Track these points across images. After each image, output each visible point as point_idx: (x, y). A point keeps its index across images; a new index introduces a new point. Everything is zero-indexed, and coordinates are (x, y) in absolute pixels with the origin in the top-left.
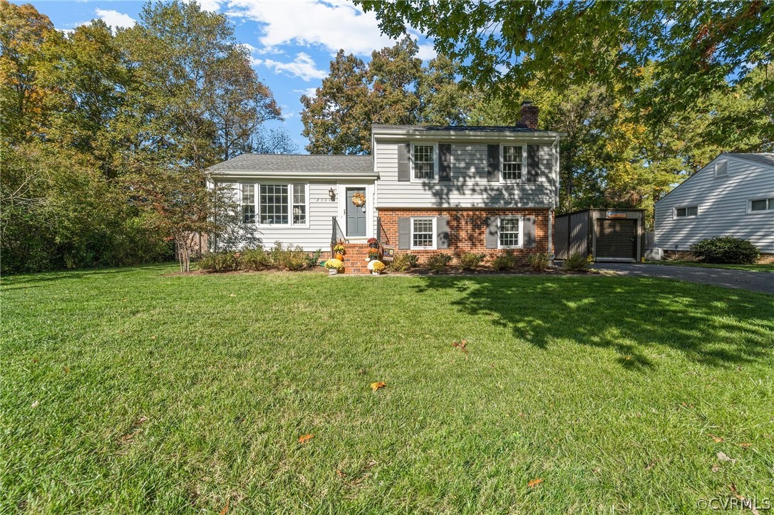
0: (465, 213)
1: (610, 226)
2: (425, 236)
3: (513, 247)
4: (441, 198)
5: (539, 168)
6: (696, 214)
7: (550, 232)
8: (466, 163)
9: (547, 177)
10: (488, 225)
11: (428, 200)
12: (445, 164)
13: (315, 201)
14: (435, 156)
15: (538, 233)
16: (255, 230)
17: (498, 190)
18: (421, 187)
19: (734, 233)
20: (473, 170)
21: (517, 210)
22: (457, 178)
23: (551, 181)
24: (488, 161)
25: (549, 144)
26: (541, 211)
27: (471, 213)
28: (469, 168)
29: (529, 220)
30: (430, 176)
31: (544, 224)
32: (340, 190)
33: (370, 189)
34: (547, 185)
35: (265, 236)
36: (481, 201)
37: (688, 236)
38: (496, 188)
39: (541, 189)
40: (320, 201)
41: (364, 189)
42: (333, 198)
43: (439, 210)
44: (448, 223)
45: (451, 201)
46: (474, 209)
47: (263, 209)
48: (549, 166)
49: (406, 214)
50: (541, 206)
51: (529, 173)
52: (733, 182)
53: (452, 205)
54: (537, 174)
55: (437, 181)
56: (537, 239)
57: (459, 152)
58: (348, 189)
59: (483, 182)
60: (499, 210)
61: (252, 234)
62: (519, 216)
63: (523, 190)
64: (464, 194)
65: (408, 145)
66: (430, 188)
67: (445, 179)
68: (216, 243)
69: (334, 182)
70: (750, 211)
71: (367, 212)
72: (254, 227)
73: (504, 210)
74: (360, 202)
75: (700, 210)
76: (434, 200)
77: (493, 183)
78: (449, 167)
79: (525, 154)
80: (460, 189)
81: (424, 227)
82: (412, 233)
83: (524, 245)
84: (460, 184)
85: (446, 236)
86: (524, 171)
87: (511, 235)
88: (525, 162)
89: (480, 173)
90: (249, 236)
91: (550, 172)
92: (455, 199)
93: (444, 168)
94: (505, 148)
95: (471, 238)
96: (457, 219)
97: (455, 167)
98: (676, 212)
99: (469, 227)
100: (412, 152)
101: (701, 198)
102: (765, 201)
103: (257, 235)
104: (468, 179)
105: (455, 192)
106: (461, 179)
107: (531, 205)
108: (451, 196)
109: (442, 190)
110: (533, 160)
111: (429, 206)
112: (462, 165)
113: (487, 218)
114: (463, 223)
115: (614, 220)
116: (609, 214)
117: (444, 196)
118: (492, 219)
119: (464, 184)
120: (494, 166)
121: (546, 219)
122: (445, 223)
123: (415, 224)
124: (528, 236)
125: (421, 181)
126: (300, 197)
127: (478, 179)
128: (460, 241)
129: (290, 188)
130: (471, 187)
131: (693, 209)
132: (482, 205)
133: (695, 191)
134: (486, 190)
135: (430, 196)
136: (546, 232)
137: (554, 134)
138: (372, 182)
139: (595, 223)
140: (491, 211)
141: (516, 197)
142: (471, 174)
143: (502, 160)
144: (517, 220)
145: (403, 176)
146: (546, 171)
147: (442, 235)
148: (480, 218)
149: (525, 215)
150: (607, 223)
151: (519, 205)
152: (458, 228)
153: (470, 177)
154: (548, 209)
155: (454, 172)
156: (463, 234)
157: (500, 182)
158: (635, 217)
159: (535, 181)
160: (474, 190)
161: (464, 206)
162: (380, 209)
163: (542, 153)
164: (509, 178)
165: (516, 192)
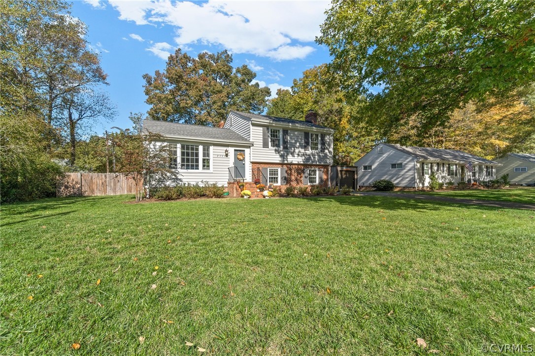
0: (294, 166)
1: (345, 174)
2: (274, 178)
3: (314, 184)
4: (284, 158)
5: (325, 146)
6: (371, 169)
7: (329, 176)
8: (295, 141)
9: (328, 150)
10: (304, 173)
11: (277, 159)
12: (286, 140)
13: (216, 156)
14: (281, 136)
15: (325, 177)
16: (178, 173)
17: (309, 155)
18: (274, 152)
19: (386, 178)
20: (298, 144)
21: (316, 165)
22: (291, 148)
23: (330, 152)
24: (305, 141)
25: (329, 134)
26: (326, 166)
27: (296, 166)
28: (296, 143)
29: (321, 170)
30: (278, 146)
31: (327, 173)
32: (231, 150)
33: (247, 151)
34: (328, 154)
35: (184, 177)
36: (301, 160)
37: (368, 179)
38: (308, 154)
39: (326, 155)
40: (219, 156)
41: (244, 151)
42: (227, 155)
43: (282, 164)
44: (286, 172)
45: (289, 160)
46: (298, 164)
47: (183, 160)
48: (329, 145)
49: (265, 166)
50: (326, 164)
51: (321, 148)
52: (385, 155)
53: (289, 162)
54: (324, 149)
55: (282, 149)
56: (324, 180)
57: (292, 135)
58: (235, 150)
59: (302, 151)
60: (308, 165)
61: (176, 176)
62: (317, 169)
63: (319, 156)
64: (294, 156)
65: (268, 129)
66: (279, 153)
67: (285, 148)
68: (150, 181)
69: (228, 146)
70: (391, 169)
71: (246, 164)
72: (177, 171)
73: (311, 165)
74: (242, 158)
75: (373, 167)
76: (280, 159)
77: (307, 152)
78: (287, 142)
79: (320, 138)
80: (293, 154)
81: (274, 173)
82: (269, 176)
83: (319, 183)
84: (292, 151)
85: (285, 178)
86: (319, 146)
87: (313, 178)
88: (319, 142)
89: (301, 146)
90: (174, 177)
91: (330, 148)
92: (290, 159)
93: (285, 142)
94: (311, 134)
95: (296, 180)
96: (291, 170)
97: (290, 142)
98: (363, 168)
99: (296, 174)
100: (270, 132)
101: (373, 163)
102: (396, 165)
103: (180, 177)
104: (296, 149)
105: (290, 155)
106: (293, 149)
107: (322, 163)
108: (288, 157)
109: (284, 154)
110: (323, 142)
111: (278, 162)
112: (293, 141)
113: (304, 169)
114: (293, 171)
115: (346, 171)
116: (345, 168)
117: (285, 157)
118: (306, 170)
119: (294, 151)
120: (307, 143)
121: (328, 170)
122: (285, 172)
123: (270, 171)
124: (320, 178)
125: (274, 148)
126: (206, 154)
127: (300, 149)
128: (292, 181)
129: (201, 148)
130: (297, 153)
131: (370, 167)
132: (302, 163)
133: (370, 159)
134: (304, 155)
135: (279, 157)
136: (328, 177)
137: (332, 130)
138: (249, 147)
139: (339, 172)
140: (306, 165)
141: (316, 159)
142: (297, 146)
143: (310, 140)
144: (316, 170)
145: (265, 145)
146: (328, 147)
147: (284, 178)
148: (301, 169)
149: (319, 168)
150: (343, 172)
151: (318, 163)
152: (291, 174)
153: (297, 148)
154: (328, 166)
155: (290, 145)
156: (293, 178)
157: (309, 152)
158: (354, 170)
159: (324, 152)
160: (298, 155)
161: (294, 162)
162: (253, 163)
163: (326, 138)
164: (313, 149)
165: (316, 157)
